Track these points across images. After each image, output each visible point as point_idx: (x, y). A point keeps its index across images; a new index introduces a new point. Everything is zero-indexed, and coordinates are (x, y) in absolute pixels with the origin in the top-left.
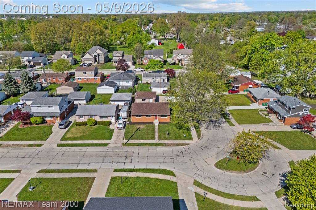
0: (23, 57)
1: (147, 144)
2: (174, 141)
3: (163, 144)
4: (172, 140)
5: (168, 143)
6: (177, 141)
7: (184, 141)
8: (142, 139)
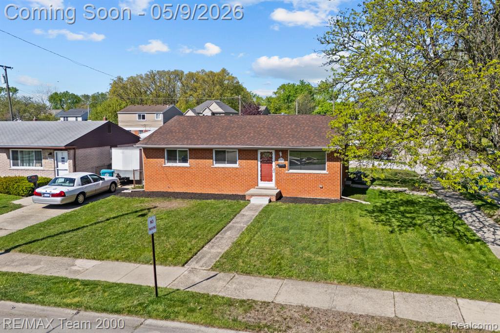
0: (67, 117)
1: (91, 286)
2: (345, 289)
3: (230, 303)
4: (326, 279)
5: (280, 300)
6: (373, 293)
7: (450, 301)
8: (99, 256)
